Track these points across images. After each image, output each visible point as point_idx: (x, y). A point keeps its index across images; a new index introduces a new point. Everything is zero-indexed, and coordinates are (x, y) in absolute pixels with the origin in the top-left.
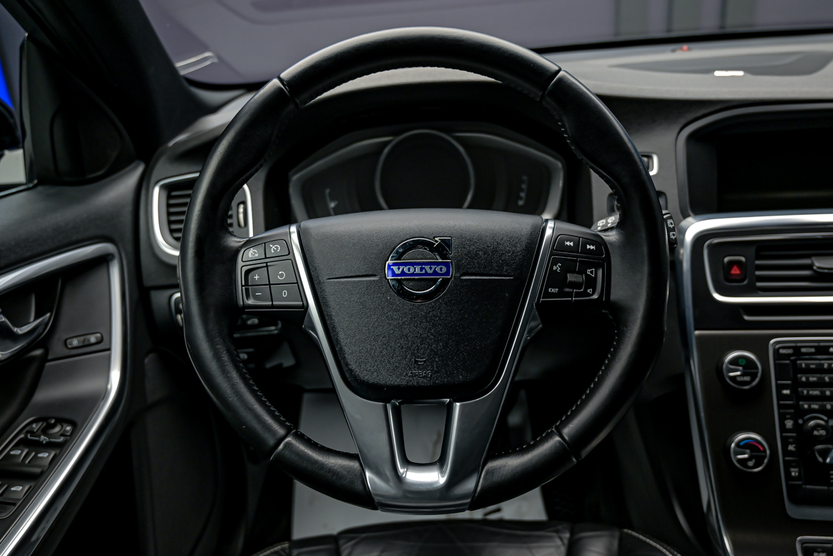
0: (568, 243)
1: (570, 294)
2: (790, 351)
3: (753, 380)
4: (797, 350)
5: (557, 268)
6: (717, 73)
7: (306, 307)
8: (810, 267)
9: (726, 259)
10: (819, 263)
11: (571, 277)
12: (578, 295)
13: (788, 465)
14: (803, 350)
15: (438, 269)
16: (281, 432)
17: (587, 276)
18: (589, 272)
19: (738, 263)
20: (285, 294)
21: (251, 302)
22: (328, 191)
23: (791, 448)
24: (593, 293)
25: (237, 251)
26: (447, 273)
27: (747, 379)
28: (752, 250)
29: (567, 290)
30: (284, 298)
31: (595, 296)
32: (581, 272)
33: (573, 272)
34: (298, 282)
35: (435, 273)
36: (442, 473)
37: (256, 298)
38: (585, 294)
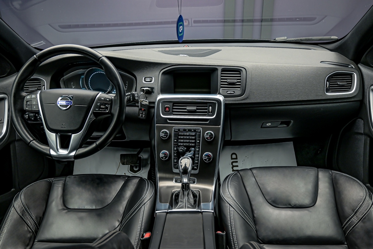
0: (102, 99)
1: (101, 111)
2: (177, 130)
3: (166, 137)
4: (179, 130)
5: (99, 104)
6: (180, 55)
7: (39, 111)
8: (185, 109)
9: (166, 106)
10: (188, 108)
11: (102, 107)
12: (103, 111)
13: (174, 159)
14: (181, 130)
15: (69, 103)
16: (32, 139)
17: (106, 106)
18: (106, 105)
19: (168, 107)
20: (35, 107)
21: (27, 109)
22: (72, 83)
23: (175, 155)
24: (107, 110)
25: (25, 97)
26: (71, 104)
27: (165, 137)
28: (172, 104)
29: (101, 109)
30: (34, 108)
31: (108, 111)
32: (104, 106)
33: (103, 105)
34: (38, 105)
35: (68, 104)
36: (67, 151)
37: (28, 108)
38: (105, 111)
